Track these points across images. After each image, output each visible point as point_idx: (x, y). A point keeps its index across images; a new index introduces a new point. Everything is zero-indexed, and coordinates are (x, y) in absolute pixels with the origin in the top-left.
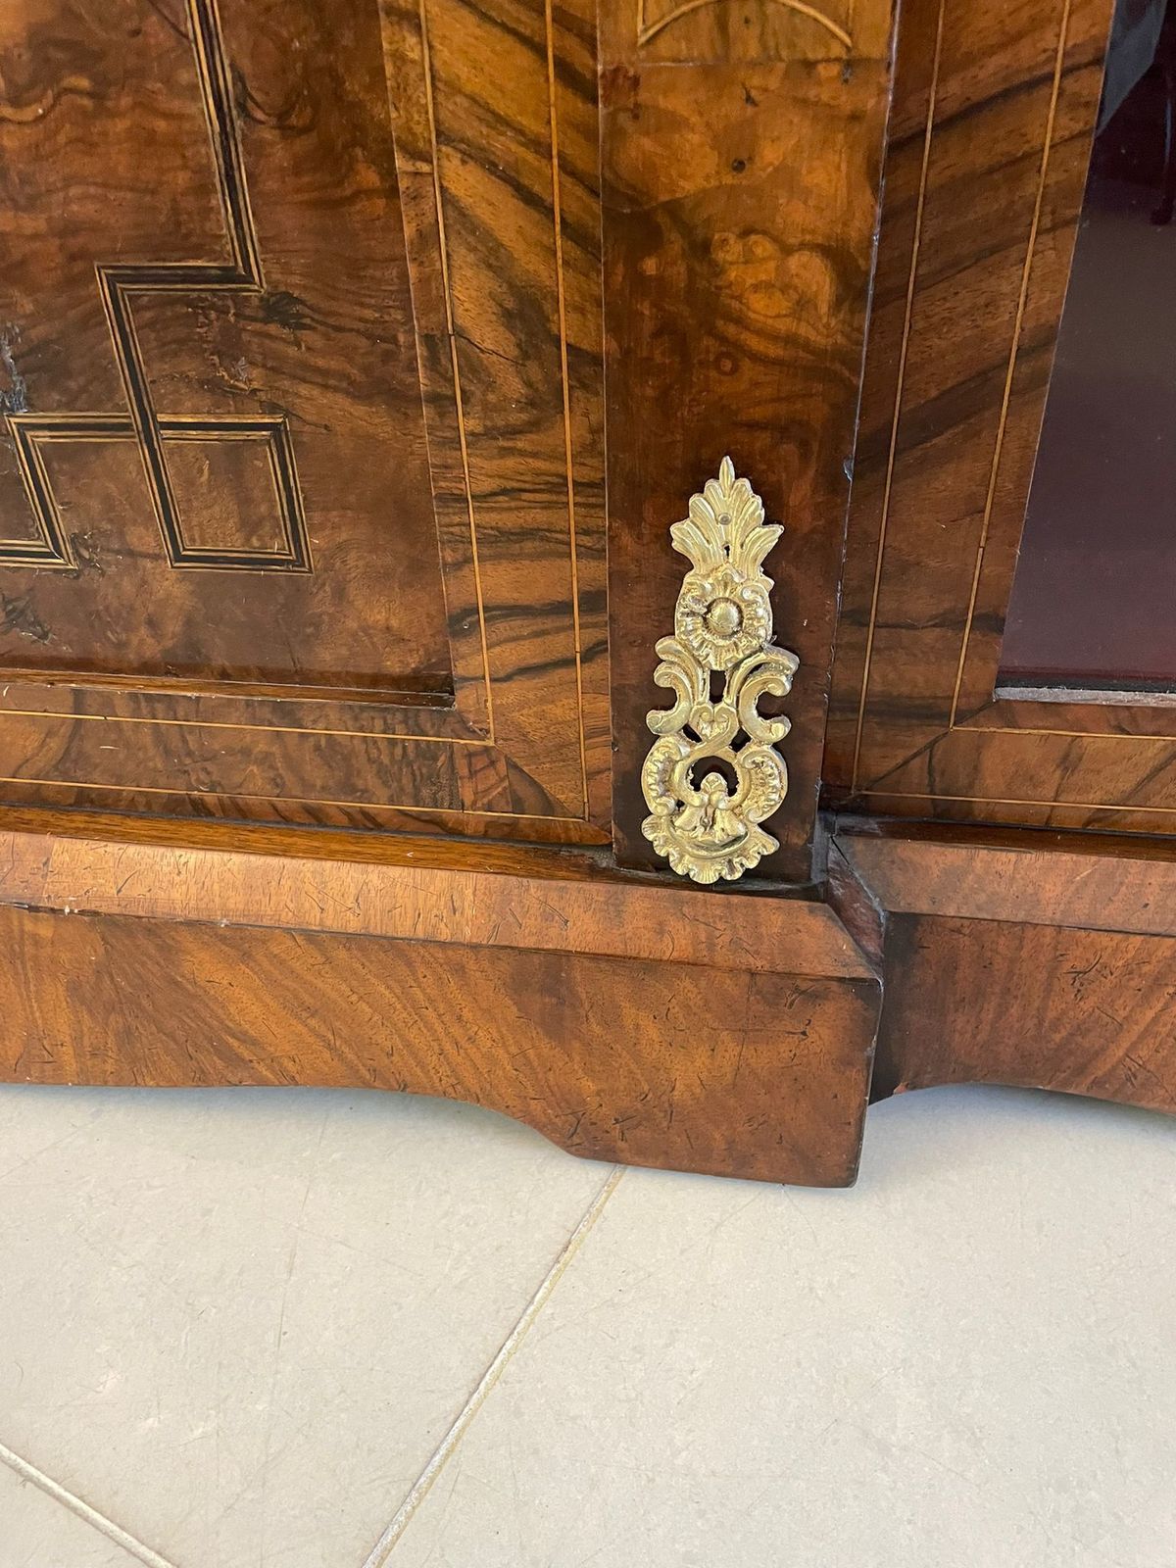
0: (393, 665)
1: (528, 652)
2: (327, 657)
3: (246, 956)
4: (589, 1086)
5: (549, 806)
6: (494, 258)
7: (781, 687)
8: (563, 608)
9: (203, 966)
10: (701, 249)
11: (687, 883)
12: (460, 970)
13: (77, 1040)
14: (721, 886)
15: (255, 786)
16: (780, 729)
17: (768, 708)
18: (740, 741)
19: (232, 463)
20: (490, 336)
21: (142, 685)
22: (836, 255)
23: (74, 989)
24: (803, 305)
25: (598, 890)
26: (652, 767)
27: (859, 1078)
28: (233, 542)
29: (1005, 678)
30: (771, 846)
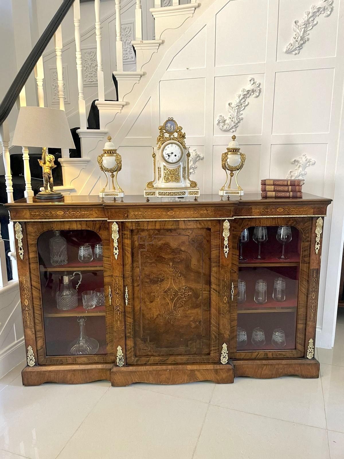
0: (206, 353)
1: (215, 352)
2: (203, 353)
3: (199, 371)
4: (218, 378)
5: (215, 360)
6: (215, 335)
7: (228, 353)
8: (216, 349)
9: (196, 372)
10: (223, 335)
11: (223, 364)
12: (211, 371)
13: (187, 379)
14: (225, 364)
15: (198, 361)
16: (228, 355)
17: (227, 354)
18: (226, 356)
19: (200, 343)
20: (214, 338)
21: (193, 355)
22: (229, 335)
23: (188, 375)
24: (227, 337)
25: (219, 365)
26: (221, 357)
27: (233, 376)
28: (199, 347)
29: (237, 351)
30: (227, 361)
